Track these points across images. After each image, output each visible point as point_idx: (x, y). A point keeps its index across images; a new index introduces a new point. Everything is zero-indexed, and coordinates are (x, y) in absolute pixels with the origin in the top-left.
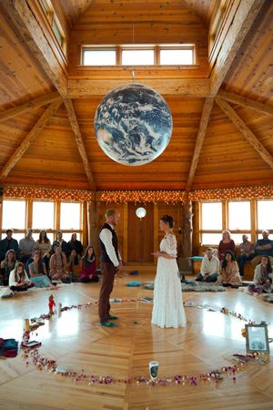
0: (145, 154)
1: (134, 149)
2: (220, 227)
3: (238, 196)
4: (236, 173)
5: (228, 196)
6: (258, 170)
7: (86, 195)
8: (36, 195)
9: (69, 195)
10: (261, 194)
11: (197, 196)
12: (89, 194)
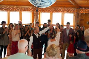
0: (41, 4)
1: (35, 2)
7: (73, 10)
8: (52, 11)
9: (66, 10)
12: (75, 10)
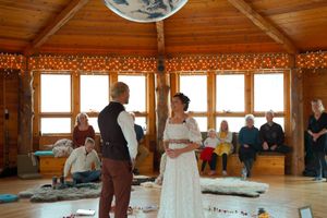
2: (67, 109)
3: (102, 67)
4: (107, 38)
5: (89, 67)
6: (139, 36)
10: (131, 67)
11: (43, 63)
